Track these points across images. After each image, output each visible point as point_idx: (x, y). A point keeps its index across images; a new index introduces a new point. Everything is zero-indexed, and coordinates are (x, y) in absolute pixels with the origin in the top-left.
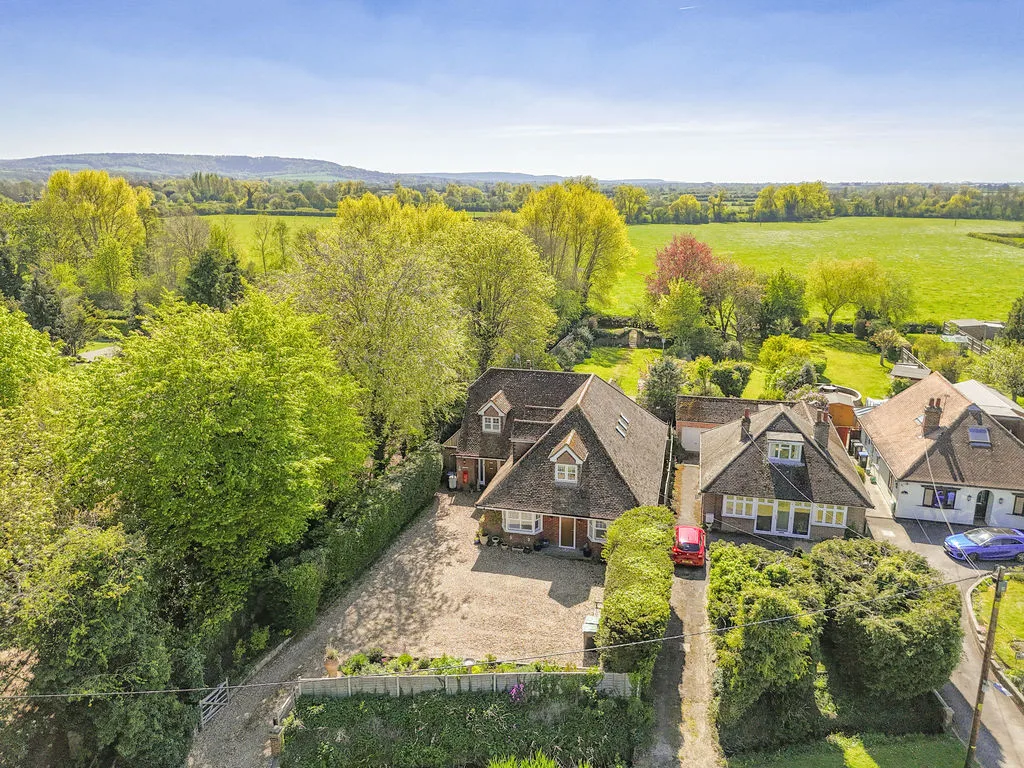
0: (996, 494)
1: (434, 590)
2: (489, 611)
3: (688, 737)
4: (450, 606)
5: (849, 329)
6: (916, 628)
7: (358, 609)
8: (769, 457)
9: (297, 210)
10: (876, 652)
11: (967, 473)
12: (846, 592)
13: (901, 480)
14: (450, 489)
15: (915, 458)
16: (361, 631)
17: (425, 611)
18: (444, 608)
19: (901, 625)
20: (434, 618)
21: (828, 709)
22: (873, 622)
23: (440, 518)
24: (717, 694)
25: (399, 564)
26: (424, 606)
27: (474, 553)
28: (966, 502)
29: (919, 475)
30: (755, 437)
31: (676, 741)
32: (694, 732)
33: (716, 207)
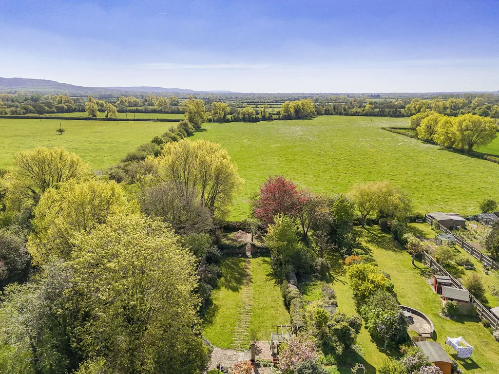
5: (375, 222)
33: (263, 113)
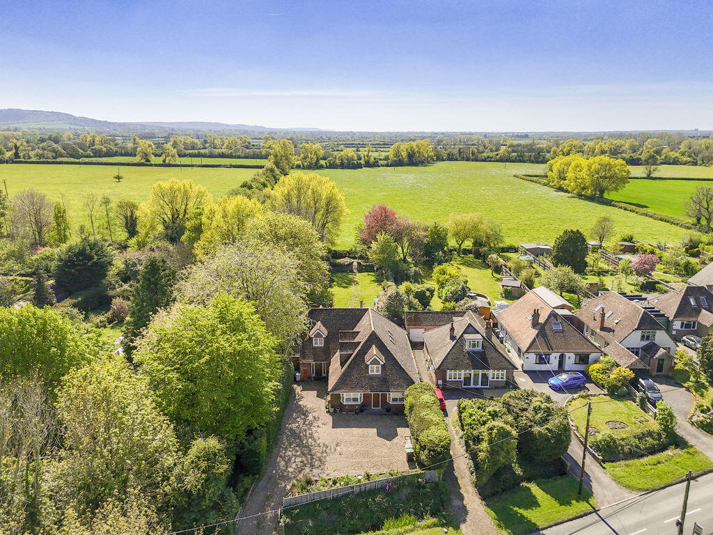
0: (567, 355)
1: (318, 442)
2: (352, 449)
3: (465, 495)
4: (330, 449)
5: (469, 252)
6: (554, 430)
7: (283, 458)
8: (467, 348)
9: (58, 160)
10: (539, 442)
11: (554, 346)
12: (522, 417)
13: (526, 352)
14: (297, 381)
15: (530, 340)
16: (291, 470)
17: (319, 455)
18: (328, 451)
19: (547, 429)
20: (325, 457)
21: (519, 471)
22: (536, 429)
23: (300, 400)
24: (472, 473)
25: (291, 430)
26: (317, 451)
27: (329, 419)
28: (554, 359)
29: (534, 349)
30: (458, 338)
31: (461, 498)
32: (467, 492)
33: (366, 158)
